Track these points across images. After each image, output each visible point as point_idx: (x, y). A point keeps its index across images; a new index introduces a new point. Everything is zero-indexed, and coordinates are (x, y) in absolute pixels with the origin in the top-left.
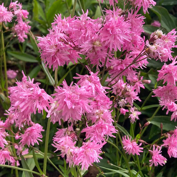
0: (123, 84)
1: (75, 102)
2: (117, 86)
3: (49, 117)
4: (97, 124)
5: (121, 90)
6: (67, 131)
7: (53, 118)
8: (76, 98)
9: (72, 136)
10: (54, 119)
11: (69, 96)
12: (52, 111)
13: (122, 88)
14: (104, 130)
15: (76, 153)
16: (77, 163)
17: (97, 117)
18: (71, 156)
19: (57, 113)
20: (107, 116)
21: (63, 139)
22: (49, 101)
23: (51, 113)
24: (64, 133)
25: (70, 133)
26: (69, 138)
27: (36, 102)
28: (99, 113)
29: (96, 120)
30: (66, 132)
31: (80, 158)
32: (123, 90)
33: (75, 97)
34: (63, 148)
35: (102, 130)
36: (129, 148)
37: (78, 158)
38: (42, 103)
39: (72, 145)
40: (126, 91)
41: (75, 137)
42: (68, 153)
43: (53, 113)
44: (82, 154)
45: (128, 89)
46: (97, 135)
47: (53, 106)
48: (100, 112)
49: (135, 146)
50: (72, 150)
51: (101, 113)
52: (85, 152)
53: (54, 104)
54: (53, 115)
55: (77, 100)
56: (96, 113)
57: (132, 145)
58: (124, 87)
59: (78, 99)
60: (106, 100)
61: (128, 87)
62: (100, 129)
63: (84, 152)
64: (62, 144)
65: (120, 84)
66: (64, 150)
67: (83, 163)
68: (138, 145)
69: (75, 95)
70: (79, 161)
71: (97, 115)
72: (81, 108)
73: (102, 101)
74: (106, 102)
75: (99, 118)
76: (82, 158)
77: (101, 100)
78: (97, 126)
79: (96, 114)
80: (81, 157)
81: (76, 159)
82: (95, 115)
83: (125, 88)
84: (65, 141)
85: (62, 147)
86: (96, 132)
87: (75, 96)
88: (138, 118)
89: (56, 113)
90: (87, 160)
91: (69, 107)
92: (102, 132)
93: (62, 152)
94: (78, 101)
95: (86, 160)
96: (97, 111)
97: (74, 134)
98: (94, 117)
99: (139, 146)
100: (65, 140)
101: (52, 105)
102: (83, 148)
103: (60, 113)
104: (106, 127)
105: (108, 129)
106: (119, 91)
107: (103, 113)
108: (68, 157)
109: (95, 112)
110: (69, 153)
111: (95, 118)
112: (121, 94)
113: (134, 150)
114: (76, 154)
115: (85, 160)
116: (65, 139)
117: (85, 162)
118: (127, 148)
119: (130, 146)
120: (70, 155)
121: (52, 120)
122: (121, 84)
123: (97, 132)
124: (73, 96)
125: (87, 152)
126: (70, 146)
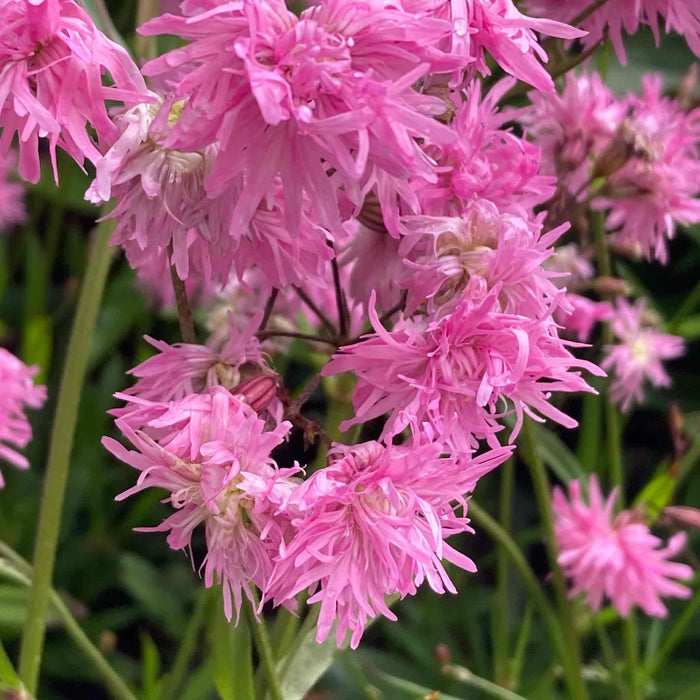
0: (602, 104)
1: (316, 83)
2: (566, 119)
3: (107, 198)
4: (448, 317)
5: (589, 144)
6: (213, 364)
7: (133, 218)
8: (323, 54)
9: (252, 396)
10: (141, 224)
11: (269, 39)
12: (129, 160)
13: (597, 130)
14: (498, 364)
15: (283, 508)
16: (280, 590)
17: (450, 268)
18: (244, 533)
19: (166, 178)
20: (522, 263)
21: (188, 408)
22: (107, 80)
23: (121, 171)
24: (193, 379)
25: (237, 378)
26: (232, 404)
27: (10, 76)
28: (466, 238)
29: (441, 293)
30: (211, 373)
31: (314, 550)
32: (601, 145)
33: (317, 48)
34: (183, 475)
35: (480, 359)
36: (600, 563)
37: (295, 545)
38: (58, 92)
39: (259, 448)
40: (626, 150)
41: (270, 408)
42: (223, 514)
43: (137, 179)
44: (326, 519)
45: (646, 138)
46: (444, 393)
47: (140, 121)
48: (469, 234)
49: (637, 553)
50: (254, 484)
51: (476, 243)
52: (352, 508)
53: (143, 108)
54: (136, 194)
55: (334, 70)
56: (443, 239)
57: (623, 544)
58: (612, 126)
59: (338, 66)
60: (509, 168)
61: (640, 128)
62: (470, 352)
63: (339, 507)
64: (178, 440)
65: (587, 105)
66: (192, 486)
67: (329, 595)
68: (658, 549)
69: (316, 33)
70: (300, 572)
71: (451, 253)
72: (363, 139)
73: (484, 167)
74: (511, 178)
75: (464, 278)
76: (323, 551)
77: (479, 163)
78: (448, 328)
79: (442, 250)
80: (321, 543)
81: (283, 552)
82: (436, 255)
83: (621, 130)
84: (205, 420)
85: (180, 463)
86: (439, 371)
87: (317, 39)
88: (660, 378)
89: (156, 180)
90: (361, 568)
91: (274, 115)
92: (485, 378)
93: (175, 498)
94: (337, 82)
95: (354, 569)
96: (452, 224)
97: (268, 383)
98: (422, 264)
99: (664, 554)
100: (208, 413)
101: (130, 115)
102: (336, 476)
103: (188, 179)
104: (515, 339)
105: (531, 362)
106: (575, 151)
107: (493, 245)
108: (216, 540)
109: (436, 234)
110: (232, 511)
111: (435, 275)
112: (587, 168)
113: (632, 575)
114: (283, 520)
115: (344, 566)
116: (207, 408)
117: (347, 588)
118: (585, 562)
119: (603, 551)
120: (236, 528)
121: (124, 233)
122: (593, 106)
123: (447, 371)
124: (304, 39)
125: (362, 513)
126: (239, 460)
